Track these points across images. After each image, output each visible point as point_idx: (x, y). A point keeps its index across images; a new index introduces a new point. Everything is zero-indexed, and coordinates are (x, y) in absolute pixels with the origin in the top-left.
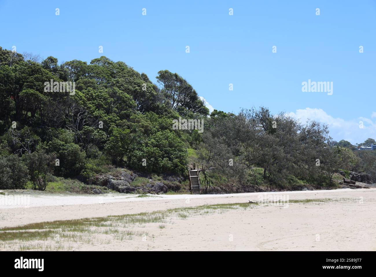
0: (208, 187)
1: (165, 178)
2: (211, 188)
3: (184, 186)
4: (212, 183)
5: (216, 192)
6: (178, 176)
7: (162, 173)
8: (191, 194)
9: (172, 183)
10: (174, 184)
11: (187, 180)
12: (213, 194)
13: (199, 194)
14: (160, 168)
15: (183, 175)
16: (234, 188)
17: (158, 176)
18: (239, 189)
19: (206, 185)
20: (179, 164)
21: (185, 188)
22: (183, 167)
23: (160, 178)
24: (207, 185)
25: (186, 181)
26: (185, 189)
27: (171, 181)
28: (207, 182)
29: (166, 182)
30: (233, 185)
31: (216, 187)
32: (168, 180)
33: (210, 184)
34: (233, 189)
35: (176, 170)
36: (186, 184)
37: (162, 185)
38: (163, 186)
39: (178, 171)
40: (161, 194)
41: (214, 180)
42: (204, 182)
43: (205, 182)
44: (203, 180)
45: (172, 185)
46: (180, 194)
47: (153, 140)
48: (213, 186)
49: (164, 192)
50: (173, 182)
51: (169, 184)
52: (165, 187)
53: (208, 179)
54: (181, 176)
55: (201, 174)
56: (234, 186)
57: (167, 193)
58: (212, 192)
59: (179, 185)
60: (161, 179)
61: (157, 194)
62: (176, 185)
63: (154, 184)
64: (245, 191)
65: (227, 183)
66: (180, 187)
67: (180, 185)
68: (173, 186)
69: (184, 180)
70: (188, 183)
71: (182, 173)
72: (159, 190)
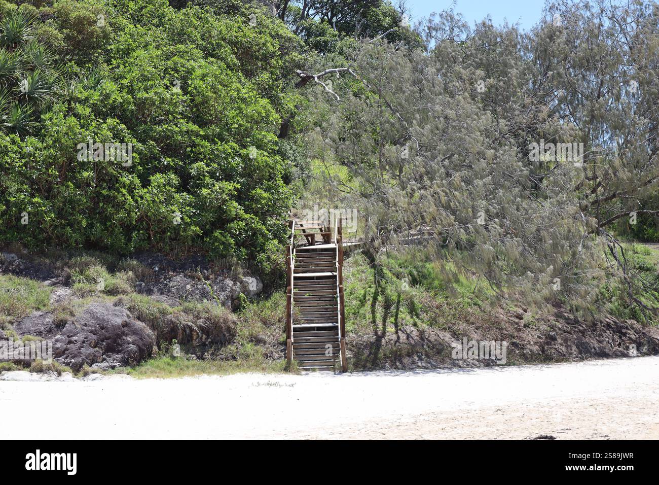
0: (391, 329)
1: (145, 285)
2: (403, 337)
3: (258, 328)
4: (412, 310)
5: (427, 356)
6: (226, 270)
7: (138, 254)
8: (287, 369)
9: (186, 311)
10: (198, 317)
11: (277, 296)
12: (411, 369)
13: (334, 370)
14: (128, 229)
15: (255, 270)
16: (531, 338)
17: (112, 269)
18: (553, 339)
19: (379, 320)
20: (235, 207)
21: (262, 336)
22: (257, 224)
23: (121, 280)
24: (384, 324)
25: (267, 298)
26: (258, 341)
27: (181, 297)
28: (387, 306)
29: (153, 303)
30: (523, 322)
31: (433, 333)
32: (165, 291)
33: (401, 315)
34: (520, 338)
35: (216, 239)
36: (267, 313)
37: (119, 321)
38: (125, 325)
39: (226, 246)
40: (104, 371)
41: (419, 294)
42: (370, 303)
43: (373, 305)
44: (362, 292)
45: (185, 320)
46: (220, 370)
47: (109, 86)
48: (415, 325)
49: (125, 363)
50: (190, 305)
51: (164, 313)
52: (135, 332)
53: (390, 290)
54: (245, 275)
55: (356, 263)
56: (526, 326)
57: (143, 369)
58: (406, 360)
59: (225, 321)
60: (126, 286)
61: (77, 370)
62: (209, 319)
63: (72, 314)
64: (586, 353)
65: (488, 309)
66: (229, 329)
67: (233, 317)
68: (190, 328)
69: (258, 295)
70: (280, 312)
71: (252, 256)
72: (91, 350)
